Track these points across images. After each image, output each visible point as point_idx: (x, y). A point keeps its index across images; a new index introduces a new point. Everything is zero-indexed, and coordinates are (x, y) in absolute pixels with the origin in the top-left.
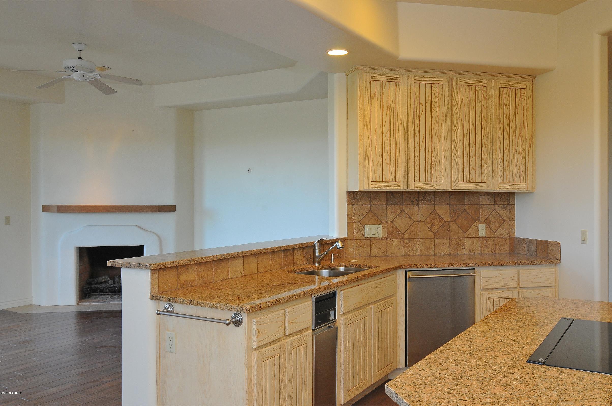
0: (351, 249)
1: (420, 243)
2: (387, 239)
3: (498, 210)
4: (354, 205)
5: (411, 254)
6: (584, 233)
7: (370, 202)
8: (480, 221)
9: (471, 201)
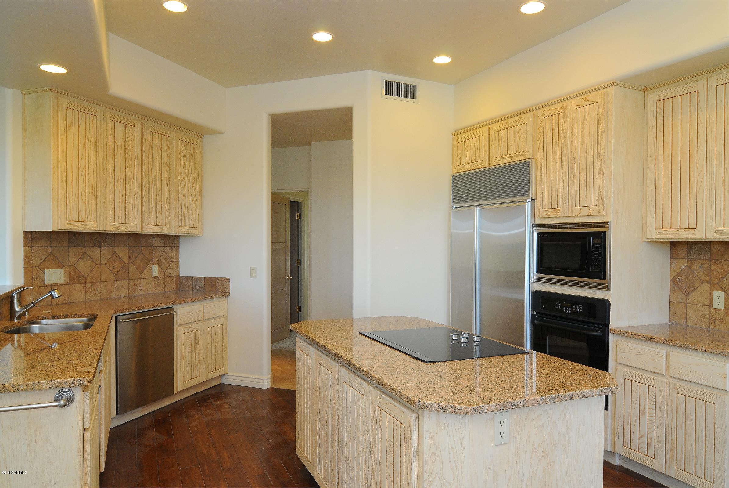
0: (29, 299)
1: (102, 286)
2: (69, 284)
3: (167, 252)
4: (32, 247)
5: (94, 299)
6: (253, 270)
7: (51, 244)
8: (153, 262)
9: (146, 243)
